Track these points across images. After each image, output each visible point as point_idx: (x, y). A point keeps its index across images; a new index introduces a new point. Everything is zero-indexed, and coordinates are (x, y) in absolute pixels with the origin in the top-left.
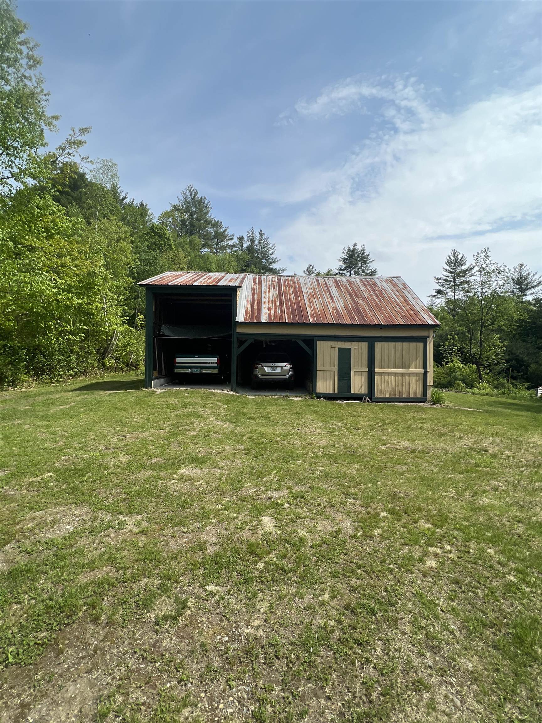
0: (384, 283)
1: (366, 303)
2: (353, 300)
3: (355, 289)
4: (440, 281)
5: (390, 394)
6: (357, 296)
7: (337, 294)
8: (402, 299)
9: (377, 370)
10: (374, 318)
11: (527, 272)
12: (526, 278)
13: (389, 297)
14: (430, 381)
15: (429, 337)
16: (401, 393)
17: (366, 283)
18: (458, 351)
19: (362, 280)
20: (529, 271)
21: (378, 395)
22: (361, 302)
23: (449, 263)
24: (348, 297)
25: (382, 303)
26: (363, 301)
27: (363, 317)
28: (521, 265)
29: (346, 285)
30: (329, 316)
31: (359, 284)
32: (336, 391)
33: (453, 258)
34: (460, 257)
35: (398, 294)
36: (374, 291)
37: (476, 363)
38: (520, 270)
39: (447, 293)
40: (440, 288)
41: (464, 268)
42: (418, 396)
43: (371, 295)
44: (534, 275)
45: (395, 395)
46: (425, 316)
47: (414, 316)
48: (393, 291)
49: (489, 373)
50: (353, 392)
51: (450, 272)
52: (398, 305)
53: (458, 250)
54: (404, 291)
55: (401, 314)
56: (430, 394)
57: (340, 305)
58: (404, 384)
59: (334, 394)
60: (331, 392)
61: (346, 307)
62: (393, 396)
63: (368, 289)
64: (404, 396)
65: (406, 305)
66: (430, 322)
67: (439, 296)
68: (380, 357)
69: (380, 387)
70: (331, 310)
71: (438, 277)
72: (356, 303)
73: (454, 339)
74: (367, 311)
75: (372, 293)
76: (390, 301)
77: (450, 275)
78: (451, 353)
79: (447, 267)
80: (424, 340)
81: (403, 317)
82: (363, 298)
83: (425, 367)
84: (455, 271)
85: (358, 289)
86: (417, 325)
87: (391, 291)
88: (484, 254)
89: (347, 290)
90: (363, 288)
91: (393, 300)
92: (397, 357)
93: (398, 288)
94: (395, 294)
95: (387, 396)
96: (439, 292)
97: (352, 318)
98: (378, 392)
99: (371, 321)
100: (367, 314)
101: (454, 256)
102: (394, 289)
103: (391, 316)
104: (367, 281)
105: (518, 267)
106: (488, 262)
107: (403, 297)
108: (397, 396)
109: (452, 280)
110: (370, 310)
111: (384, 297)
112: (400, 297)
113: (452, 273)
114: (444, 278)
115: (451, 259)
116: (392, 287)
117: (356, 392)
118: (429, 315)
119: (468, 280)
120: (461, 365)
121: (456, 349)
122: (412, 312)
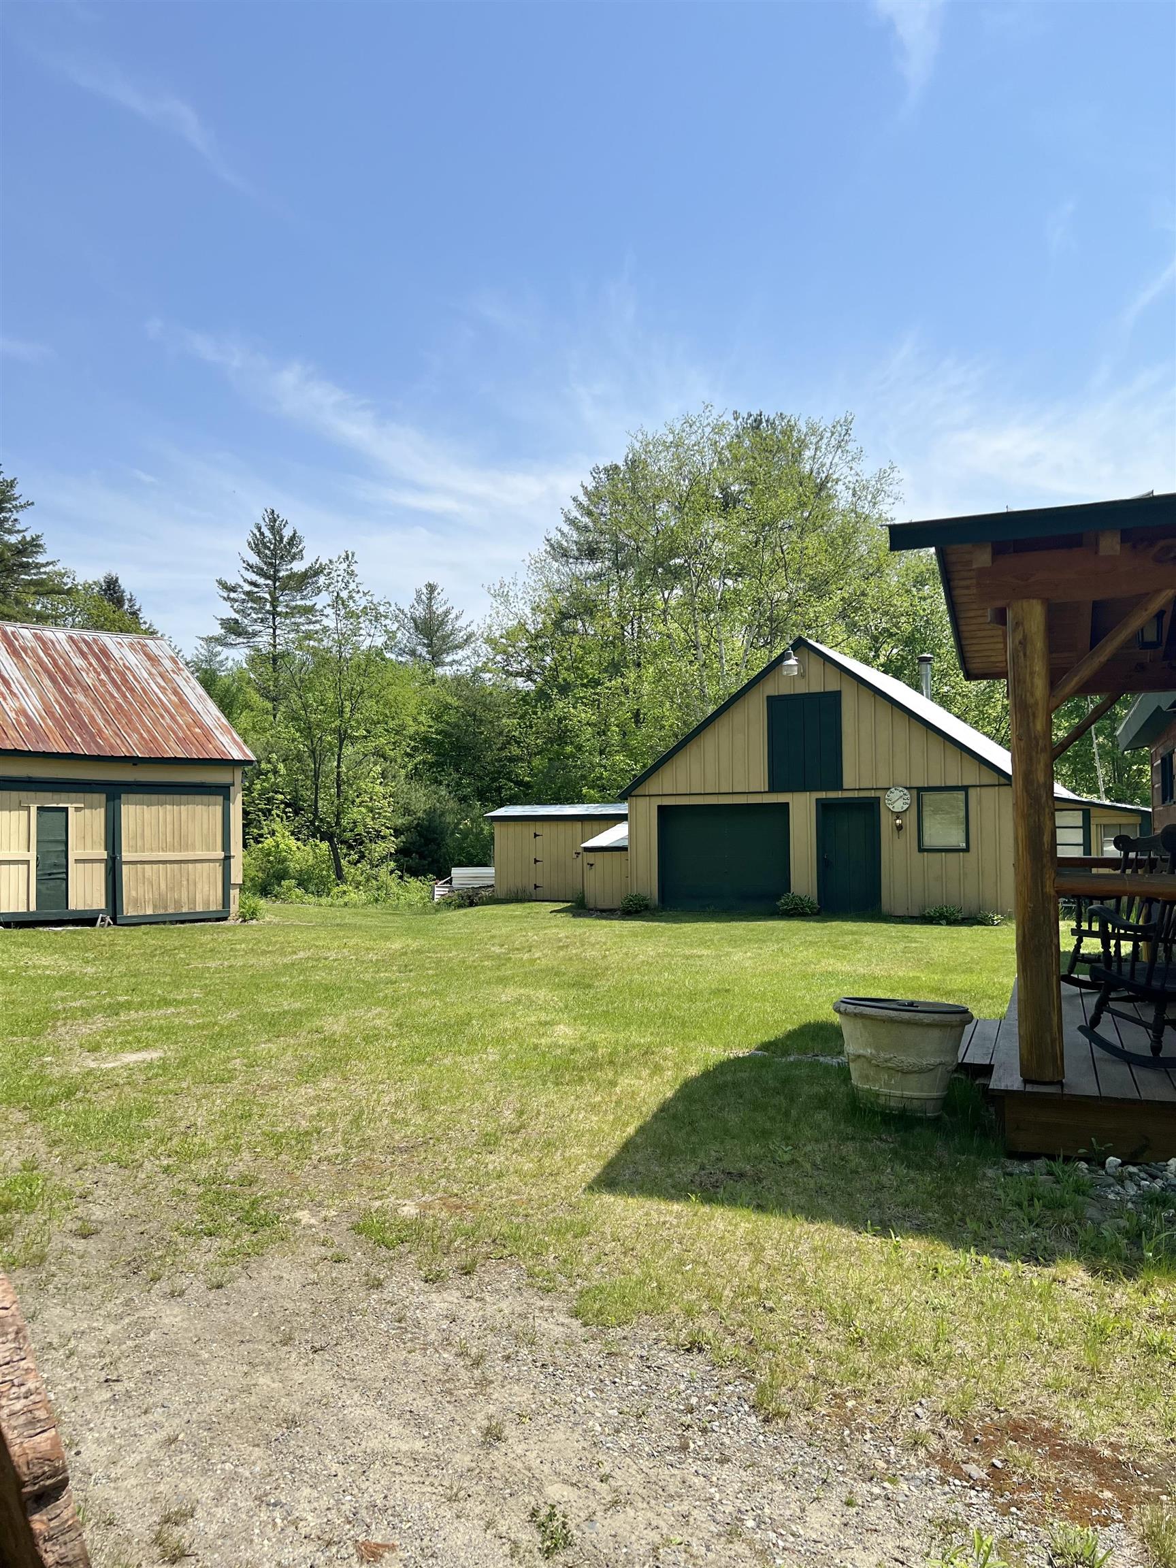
0: (126, 651)
1: (95, 703)
2: (61, 691)
3: (61, 662)
4: (233, 595)
5: (155, 907)
6: (67, 680)
7: (18, 674)
8: (173, 698)
9: (126, 855)
10: (119, 742)
11: (444, 608)
12: (442, 623)
13: (143, 688)
14: (237, 877)
15: (233, 785)
16: (178, 903)
17: (85, 649)
18: (287, 805)
19: (71, 638)
20: (449, 605)
21: (129, 910)
22: (80, 697)
23: (258, 546)
24: (47, 682)
25: (131, 704)
26: (86, 696)
27: (92, 736)
28: (431, 588)
29: (33, 650)
30: (11, 733)
31: (68, 648)
32: (33, 908)
33: (267, 533)
34: (287, 533)
35: (163, 684)
36: (107, 670)
37: (327, 837)
38: (430, 599)
39: (255, 634)
40: (237, 616)
41: (299, 567)
42: (213, 908)
43: (101, 681)
44: (457, 618)
45: (166, 908)
46: (225, 740)
47: (203, 739)
48: (150, 674)
49: (358, 861)
50: (72, 906)
51: (260, 572)
52: (167, 711)
53: (283, 515)
54: (175, 676)
55: (175, 733)
56: (237, 902)
57: (32, 705)
58: (185, 883)
59: (28, 913)
60: (23, 909)
61: (49, 712)
62: (162, 911)
63: (91, 664)
64: (185, 910)
65: (184, 712)
66: (236, 755)
67: (232, 639)
68: (132, 826)
69: (134, 893)
70: (12, 715)
71: (231, 582)
72: (70, 702)
73: (275, 772)
74: (101, 722)
75: (103, 676)
76: (146, 700)
77: (261, 581)
78: (270, 811)
79: (254, 559)
80: (223, 791)
81: (181, 741)
82: (86, 689)
83: (226, 846)
84: (277, 571)
85: (67, 664)
86: (211, 759)
87: (146, 676)
88: (344, 566)
89: (40, 662)
90: (78, 661)
91: (154, 698)
92: (169, 827)
93: (161, 669)
94: (156, 683)
95: (149, 912)
96: (233, 628)
97: (69, 740)
98: (128, 904)
99: (112, 747)
100: (100, 731)
101: (272, 529)
102: (154, 671)
103: (155, 738)
104: (85, 641)
105: (425, 591)
106: (352, 586)
107: (176, 693)
108: (171, 911)
109: (267, 596)
110: (105, 720)
111: (132, 690)
112: (169, 692)
113: (267, 577)
114: (247, 588)
115: (262, 534)
116: (148, 664)
117: (81, 908)
118: (233, 739)
119: (309, 603)
120: (292, 842)
121: (282, 802)
122: (197, 730)
